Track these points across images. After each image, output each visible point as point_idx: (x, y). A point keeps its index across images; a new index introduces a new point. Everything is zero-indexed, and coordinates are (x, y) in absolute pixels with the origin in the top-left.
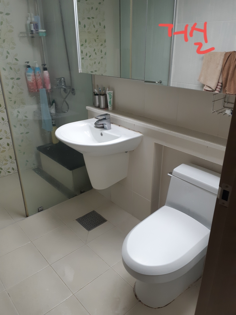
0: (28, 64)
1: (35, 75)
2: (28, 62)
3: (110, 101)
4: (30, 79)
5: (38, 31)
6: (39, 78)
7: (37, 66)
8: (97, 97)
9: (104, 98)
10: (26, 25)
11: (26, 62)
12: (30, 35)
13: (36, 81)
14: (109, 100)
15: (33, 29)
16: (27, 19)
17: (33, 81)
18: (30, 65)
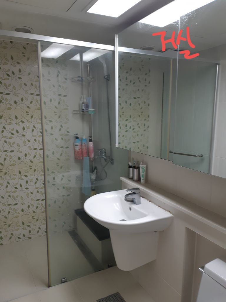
0: (77, 136)
1: (81, 145)
2: (77, 134)
3: (143, 174)
4: (77, 148)
5: (88, 110)
6: (84, 148)
7: (84, 138)
8: (131, 169)
9: (138, 171)
10: (79, 105)
11: (75, 134)
12: (81, 113)
13: (82, 150)
14: (141, 174)
15: (84, 108)
16: (81, 100)
17: (79, 150)
18: (79, 137)
